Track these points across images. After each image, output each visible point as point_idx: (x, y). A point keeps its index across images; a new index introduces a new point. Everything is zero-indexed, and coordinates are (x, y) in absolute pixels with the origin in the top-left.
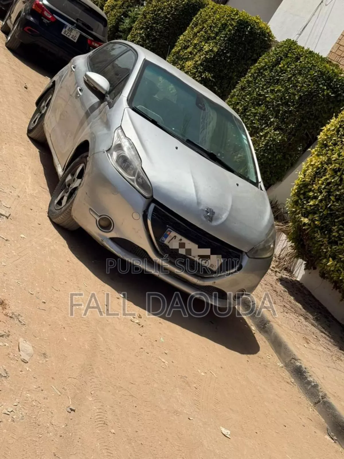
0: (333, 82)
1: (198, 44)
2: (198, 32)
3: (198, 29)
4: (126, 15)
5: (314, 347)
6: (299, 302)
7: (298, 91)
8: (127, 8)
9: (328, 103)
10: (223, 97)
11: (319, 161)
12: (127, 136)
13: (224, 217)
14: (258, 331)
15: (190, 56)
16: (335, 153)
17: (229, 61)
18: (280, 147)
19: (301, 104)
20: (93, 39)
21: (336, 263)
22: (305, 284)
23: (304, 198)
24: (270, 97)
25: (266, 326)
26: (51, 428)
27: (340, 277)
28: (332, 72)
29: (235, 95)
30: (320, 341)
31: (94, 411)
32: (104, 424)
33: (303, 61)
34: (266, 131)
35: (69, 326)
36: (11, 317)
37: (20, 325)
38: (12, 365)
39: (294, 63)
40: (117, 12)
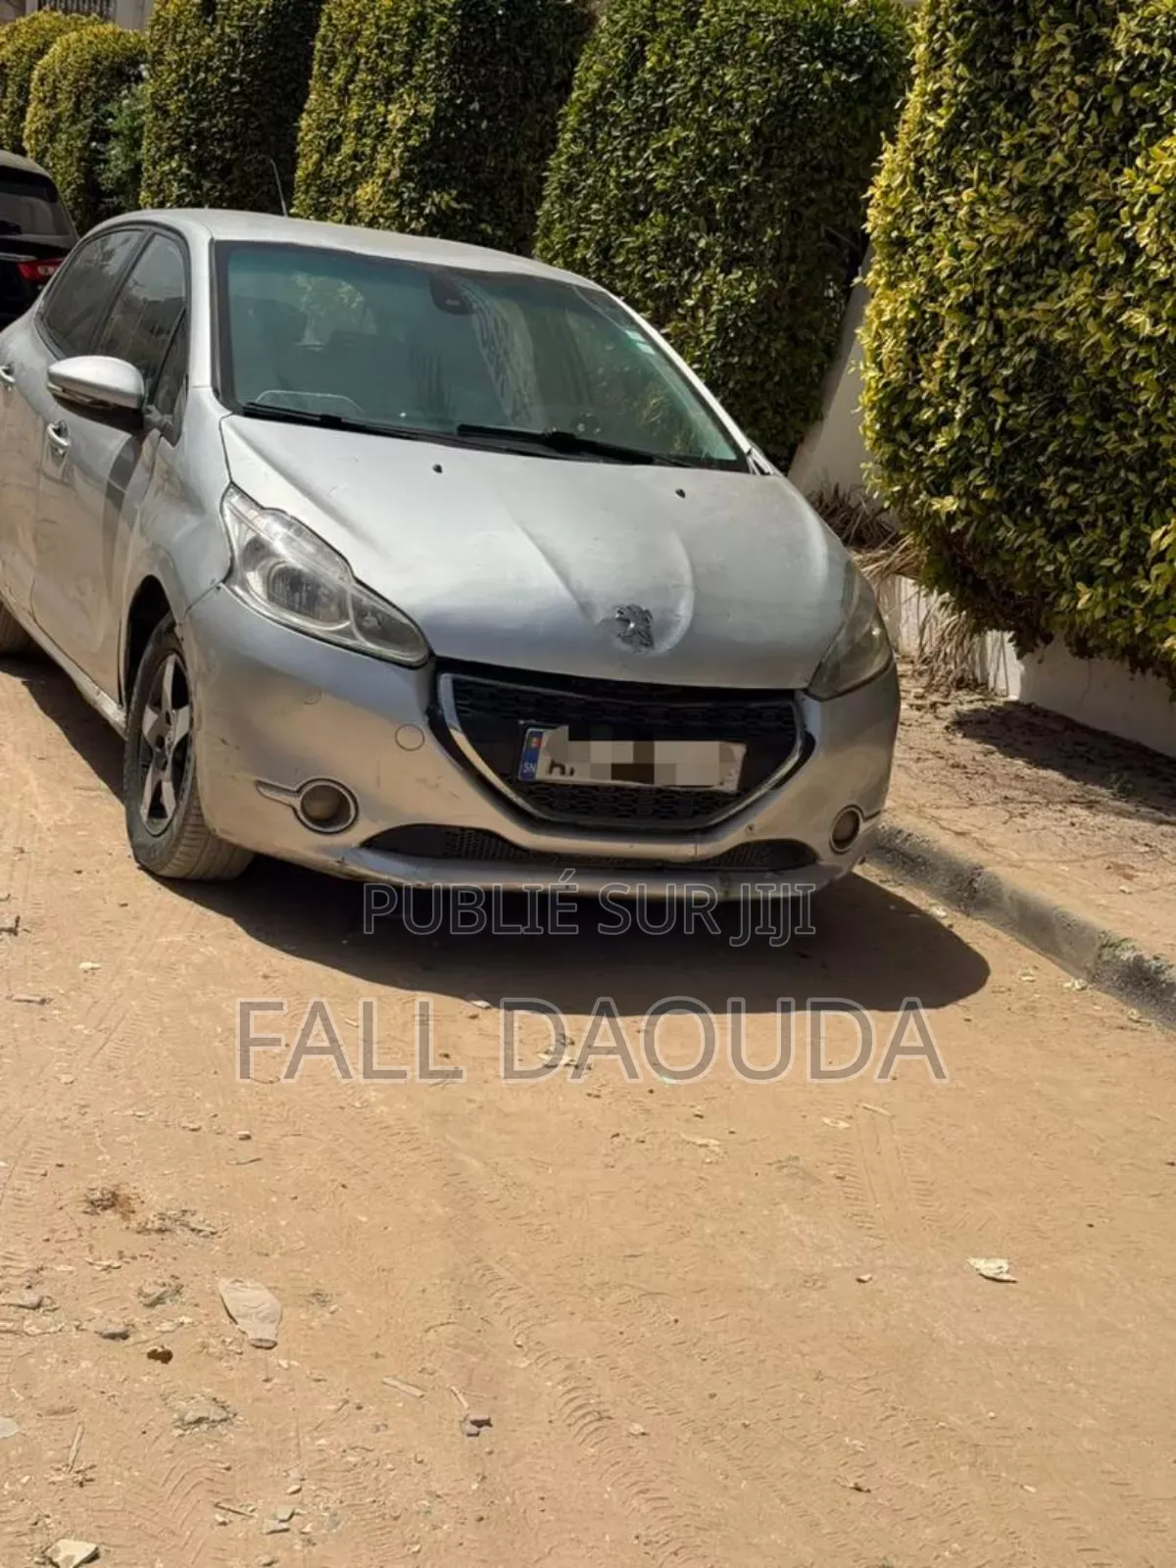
0: (836, 37)
1: (364, 118)
2: (350, 80)
3: (343, 70)
4: (103, 135)
5: (1155, 881)
6: (1046, 767)
7: (742, 118)
8: (96, 110)
9: (850, 108)
10: (520, 246)
11: (902, 303)
12: (265, 505)
13: (684, 610)
14: (959, 915)
15: (358, 169)
16: (941, 252)
17: (484, 125)
18: (766, 315)
19: (768, 154)
20: (31, 258)
21: (1100, 590)
22: (1040, 703)
23: (913, 437)
24: (662, 176)
25: (976, 885)
26: (439, 1510)
27: (1133, 628)
28: (818, 8)
29: (553, 222)
30: (1162, 853)
31: (549, 1395)
32: (600, 1419)
33: (713, 16)
34: (700, 287)
35: (357, 1174)
36: (161, 1231)
37: (200, 1240)
38: (232, 1375)
39: (687, 37)
40: (71, 137)
